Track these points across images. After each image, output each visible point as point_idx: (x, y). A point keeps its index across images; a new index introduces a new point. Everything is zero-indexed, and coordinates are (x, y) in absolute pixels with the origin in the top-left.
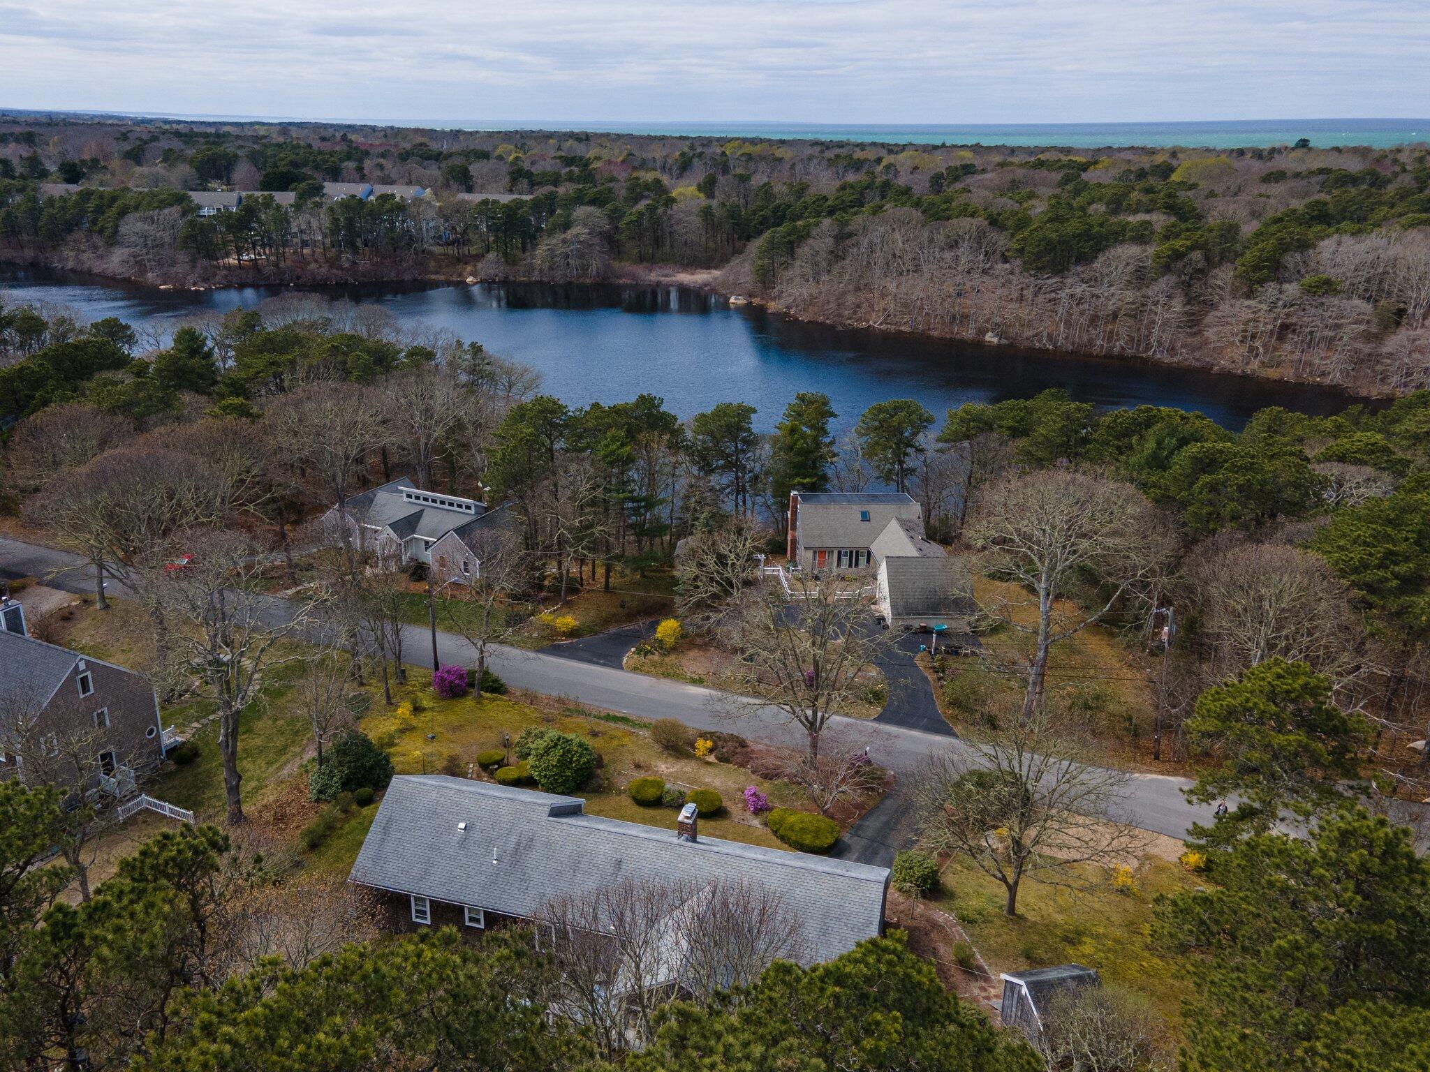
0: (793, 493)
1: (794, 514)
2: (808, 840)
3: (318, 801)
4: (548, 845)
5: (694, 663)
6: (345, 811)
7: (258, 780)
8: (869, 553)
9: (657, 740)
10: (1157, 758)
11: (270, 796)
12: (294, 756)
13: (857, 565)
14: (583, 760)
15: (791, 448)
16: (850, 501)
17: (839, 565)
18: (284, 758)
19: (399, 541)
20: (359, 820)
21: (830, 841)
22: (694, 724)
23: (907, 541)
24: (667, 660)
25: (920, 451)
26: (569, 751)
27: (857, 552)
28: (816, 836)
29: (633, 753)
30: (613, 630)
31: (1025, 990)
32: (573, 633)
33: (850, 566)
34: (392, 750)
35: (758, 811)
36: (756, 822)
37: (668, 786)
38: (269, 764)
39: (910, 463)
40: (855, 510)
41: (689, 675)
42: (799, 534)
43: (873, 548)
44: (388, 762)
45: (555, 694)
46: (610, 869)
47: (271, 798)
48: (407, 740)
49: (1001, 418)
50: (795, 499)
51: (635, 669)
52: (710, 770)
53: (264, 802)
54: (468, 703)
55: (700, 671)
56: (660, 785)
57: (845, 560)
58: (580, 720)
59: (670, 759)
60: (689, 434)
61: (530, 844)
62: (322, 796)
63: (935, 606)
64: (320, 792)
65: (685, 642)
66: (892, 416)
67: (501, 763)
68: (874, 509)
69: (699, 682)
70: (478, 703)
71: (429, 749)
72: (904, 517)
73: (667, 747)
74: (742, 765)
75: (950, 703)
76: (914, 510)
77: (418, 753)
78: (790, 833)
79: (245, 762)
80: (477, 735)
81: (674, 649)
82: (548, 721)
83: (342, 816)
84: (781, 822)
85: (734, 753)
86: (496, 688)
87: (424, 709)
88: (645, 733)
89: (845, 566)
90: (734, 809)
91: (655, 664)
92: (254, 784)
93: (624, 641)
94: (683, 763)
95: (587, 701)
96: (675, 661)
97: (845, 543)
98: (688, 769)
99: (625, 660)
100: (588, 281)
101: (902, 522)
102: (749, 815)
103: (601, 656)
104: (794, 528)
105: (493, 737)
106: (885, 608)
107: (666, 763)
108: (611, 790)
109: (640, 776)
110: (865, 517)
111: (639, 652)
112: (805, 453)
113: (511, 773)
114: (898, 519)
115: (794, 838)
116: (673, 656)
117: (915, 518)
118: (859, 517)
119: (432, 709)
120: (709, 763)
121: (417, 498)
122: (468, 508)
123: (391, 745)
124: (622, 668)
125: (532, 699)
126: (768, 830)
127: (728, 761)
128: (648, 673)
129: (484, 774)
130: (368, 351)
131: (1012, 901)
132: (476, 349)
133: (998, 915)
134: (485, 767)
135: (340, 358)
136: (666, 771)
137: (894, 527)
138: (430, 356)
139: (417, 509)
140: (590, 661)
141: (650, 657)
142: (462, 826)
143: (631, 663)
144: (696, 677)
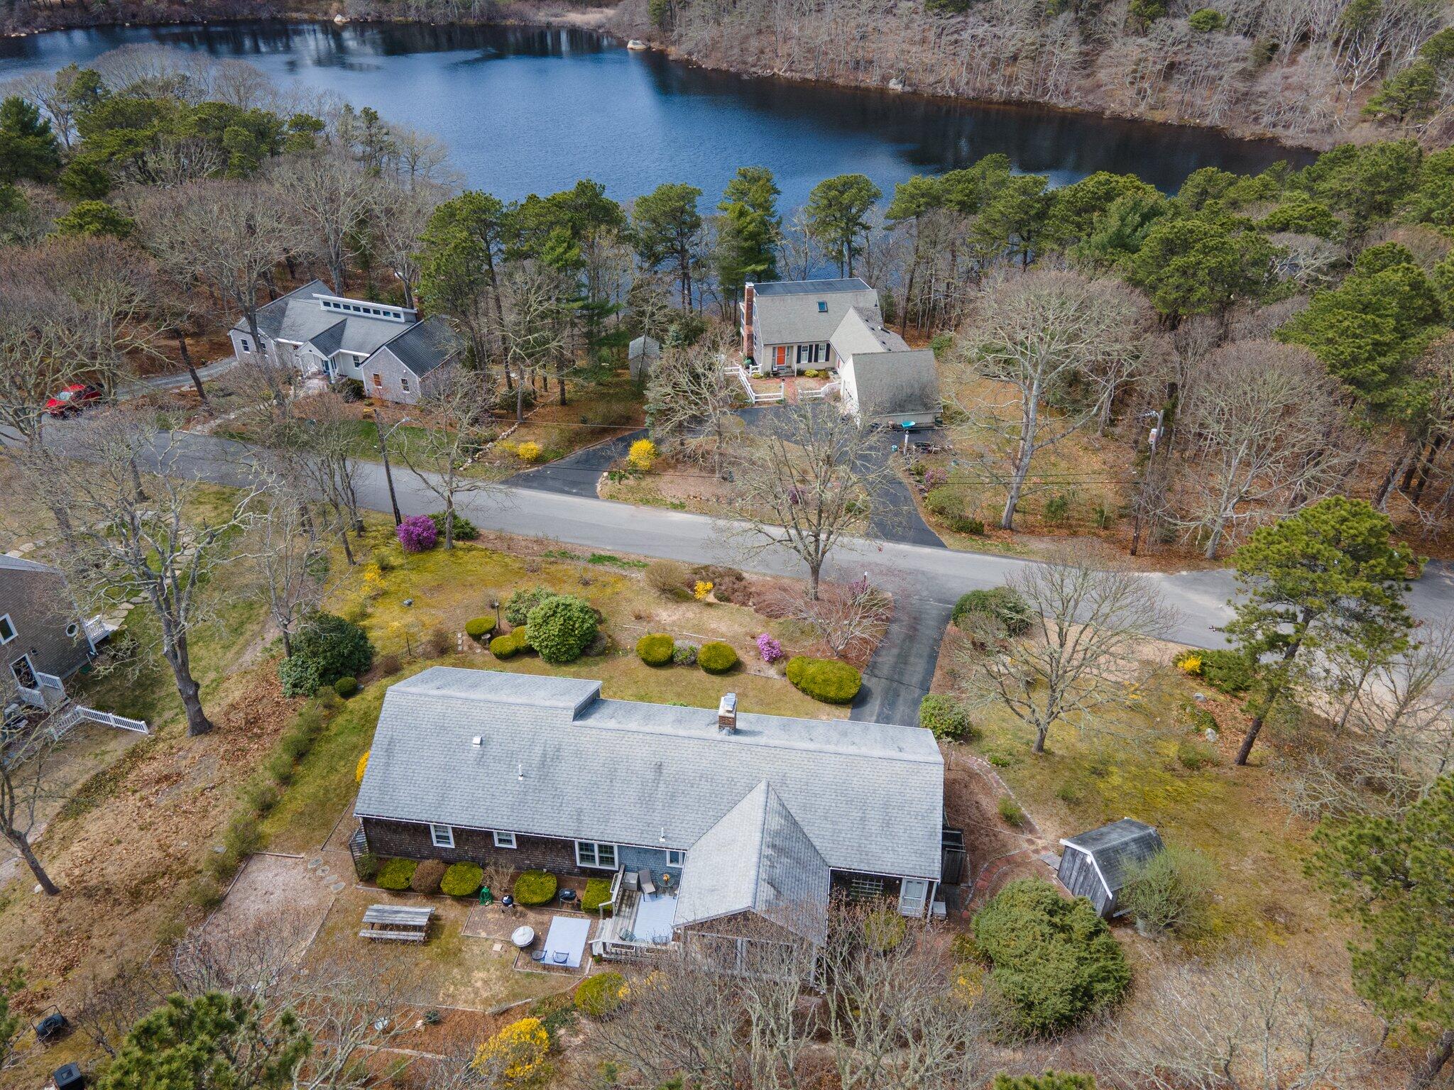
0: (749, 285)
1: (750, 307)
2: (832, 692)
3: (294, 695)
4: (578, 753)
5: (672, 486)
6: (327, 706)
7: (217, 669)
8: (828, 346)
9: (654, 585)
10: (1133, 553)
11: (236, 693)
12: (254, 636)
13: (816, 360)
14: (586, 626)
15: (739, 232)
16: (806, 291)
17: (799, 361)
18: (242, 640)
19: (323, 358)
20: (346, 716)
21: (854, 691)
23: (868, 333)
24: (644, 484)
25: (866, 228)
26: (570, 618)
27: (817, 346)
28: (840, 688)
29: (629, 601)
30: (579, 452)
31: (1089, 857)
32: (539, 459)
33: (810, 361)
34: (366, 623)
35: (773, 660)
36: (772, 672)
37: (678, 644)
38: (226, 648)
39: (858, 241)
40: (813, 300)
41: (669, 500)
42: (757, 329)
43: (833, 341)
44: (363, 637)
45: (532, 534)
46: (650, 776)
47: (237, 695)
48: (381, 609)
49: (949, 191)
50: (750, 292)
51: (612, 497)
52: (713, 612)
53: (229, 700)
54: (441, 556)
55: (679, 495)
56: (668, 642)
57: (805, 355)
58: (568, 567)
59: (670, 605)
60: (631, 221)
61: (557, 758)
62: (298, 690)
63: (900, 406)
64: (295, 686)
65: (661, 465)
66: (842, 193)
67: (494, 632)
68: (830, 298)
69: (680, 507)
70: (452, 555)
71: (409, 618)
72: (861, 305)
73: (664, 591)
74: (744, 604)
75: (933, 511)
76: (871, 297)
77: (396, 624)
78: (812, 686)
79: (196, 649)
80: (458, 596)
81: (650, 472)
82: (533, 571)
83: (326, 712)
84: (801, 674)
85: (734, 591)
86: (467, 533)
87: (393, 568)
88: (639, 575)
89: (804, 361)
90: (747, 658)
91: (631, 490)
92: (212, 675)
93: (595, 463)
94: (684, 607)
96: (652, 485)
97: (805, 337)
98: (690, 615)
99: (599, 489)
100: (472, 22)
101: (859, 311)
102: (763, 664)
103: (573, 484)
104: (750, 322)
105: (476, 597)
106: (851, 406)
107: (666, 609)
108: (616, 650)
109: (643, 629)
110: (823, 307)
111: (612, 476)
112: (753, 236)
113: (506, 643)
114: (855, 308)
115: (817, 691)
116: (649, 480)
117: (871, 306)
118: (817, 307)
119: (401, 566)
120: (709, 605)
121: (337, 305)
122: (397, 315)
123: (364, 615)
124: (596, 497)
125: (509, 543)
126: (785, 682)
127: (728, 600)
128: (626, 501)
129: (475, 644)
130: (245, 124)
131: (1042, 739)
132: (371, 117)
133: (1027, 753)
134: (476, 637)
135: (213, 134)
136: (669, 620)
137: (852, 318)
138: (318, 126)
139: (338, 319)
140: (561, 491)
141: (625, 482)
142: (477, 740)
143: (606, 489)
144: (677, 502)
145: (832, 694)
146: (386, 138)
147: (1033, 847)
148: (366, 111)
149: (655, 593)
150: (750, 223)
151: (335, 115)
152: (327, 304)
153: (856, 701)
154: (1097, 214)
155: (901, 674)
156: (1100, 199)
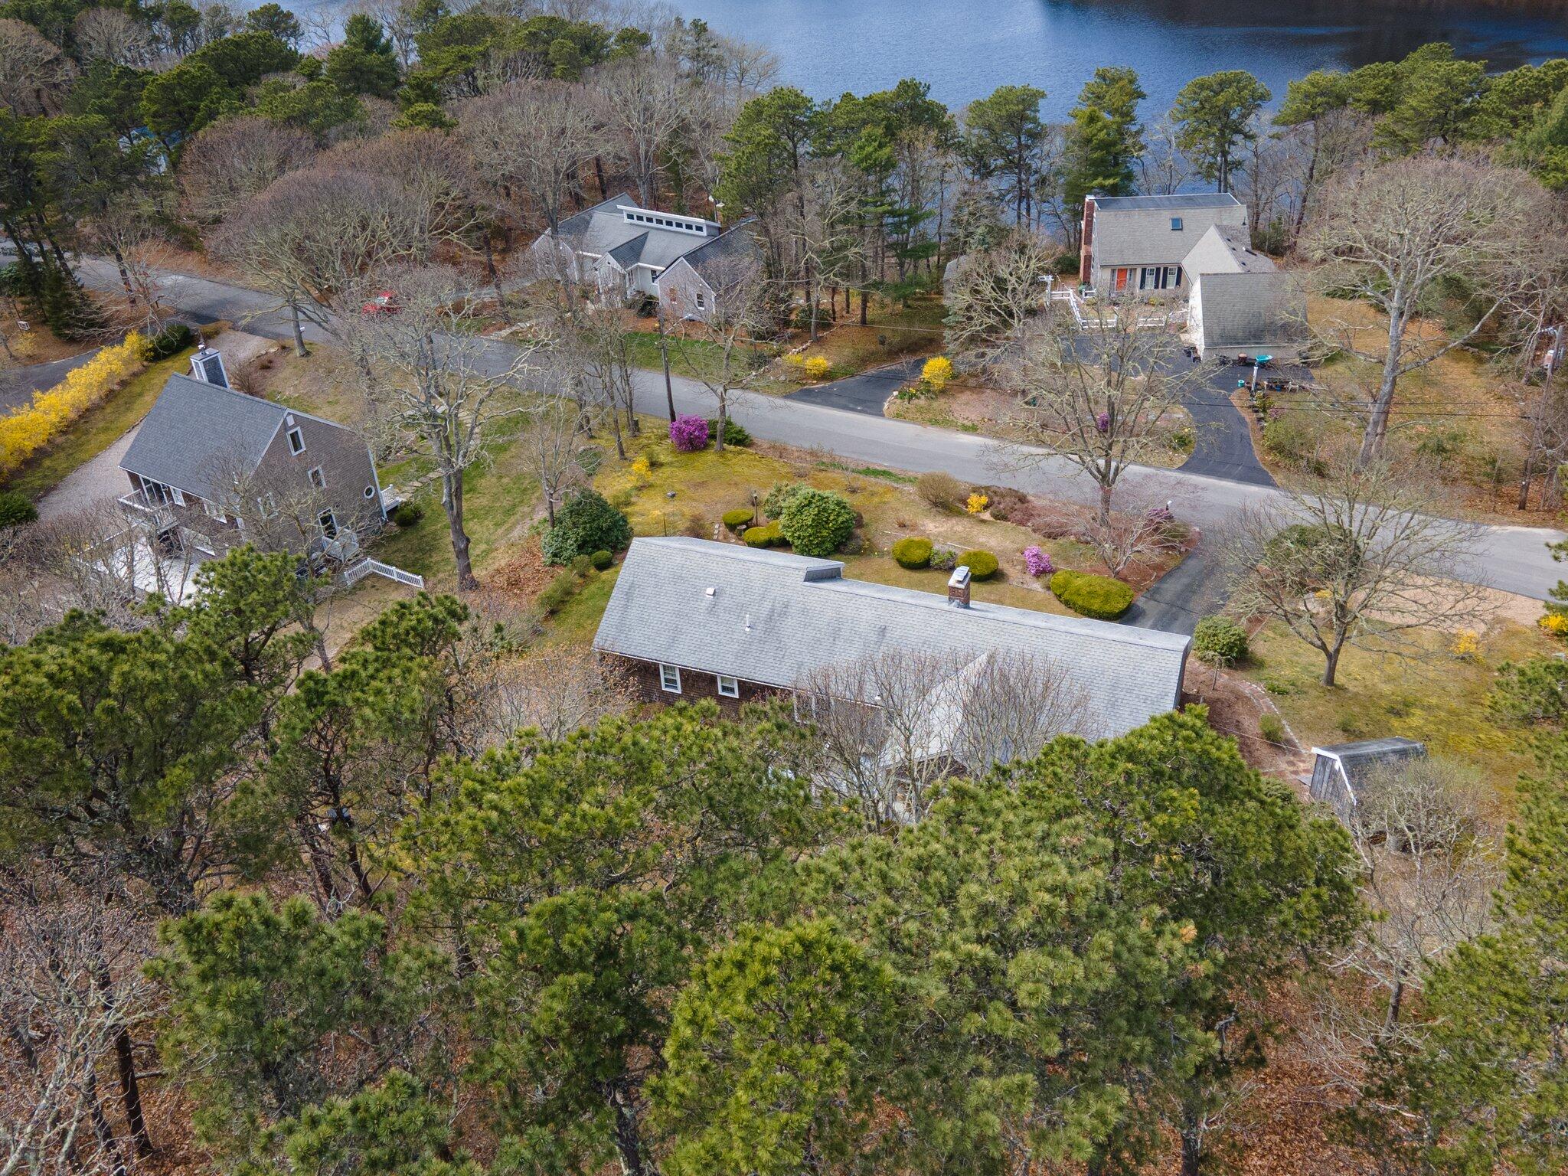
0: (1089, 198)
1: (1090, 224)
2: (1096, 605)
3: (553, 564)
4: (805, 611)
5: (967, 407)
6: (583, 575)
7: (487, 543)
8: (1180, 270)
9: (925, 497)
10: (1522, 507)
11: (501, 560)
12: (523, 517)
13: (1164, 286)
14: (841, 519)
15: (1088, 141)
16: (1158, 206)
17: (1142, 286)
18: (513, 519)
19: (621, 270)
20: (598, 585)
21: (1121, 606)
22: (966, 476)
23: (1228, 253)
24: (935, 404)
25: (1249, 137)
26: (824, 509)
27: (1166, 269)
28: (1107, 602)
29: (896, 510)
30: (871, 371)
31: (1338, 763)
32: (825, 376)
33: (1156, 287)
34: (629, 509)
35: (1040, 573)
36: (1037, 586)
37: (936, 547)
38: (498, 525)
39: (1236, 153)
40: (1166, 217)
41: (960, 421)
42: (1094, 249)
43: (1186, 264)
44: (624, 519)
45: (807, 445)
46: (874, 638)
47: (503, 563)
48: (645, 499)
49: (1359, 90)
50: (1091, 206)
51: (898, 416)
52: (984, 528)
53: (496, 566)
54: (710, 457)
55: (973, 417)
56: (928, 547)
57: (1150, 280)
58: (837, 475)
59: (939, 517)
60: (962, 129)
61: (784, 613)
62: (557, 560)
63: (1257, 334)
64: (555, 555)
65: (957, 383)
66: (1217, 94)
67: (749, 524)
68: (1188, 214)
69: (972, 429)
70: (721, 457)
71: (669, 509)
72: (1225, 223)
73: (935, 504)
74: (1021, 523)
75: (1271, 448)
76: (1239, 214)
77: (657, 512)
78: (1075, 598)
79: (471, 524)
80: (722, 493)
81: (943, 392)
82: (800, 476)
83: (581, 581)
84: (1065, 586)
85: (1013, 509)
86: (741, 440)
87: (662, 465)
88: (910, 488)
89: (1149, 287)
90: (1012, 571)
91: (920, 410)
92: (483, 547)
93: (886, 382)
94: (955, 520)
95: (843, 454)
96: (944, 406)
97: (1151, 259)
98: (959, 528)
99: (886, 405)
101: (1222, 229)
102: (1028, 578)
103: (860, 402)
104: (1088, 242)
105: (739, 495)
106: (1197, 338)
107: (934, 521)
108: (872, 552)
109: (905, 536)
110: (1177, 225)
111: (902, 395)
112: (1105, 146)
113: (762, 534)
114: (1217, 226)
115: (1080, 603)
116: (942, 400)
117: (1238, 224)
118: (1170, 225)
119: (671, 464)
120: (983, 521)
121: (640, 218)
122: (699, 229)
123: (628, 504)
124: (883, 415)
125: (781, 452)
126: (1050, 595)
127: (1005, 518)
128: (913, 421)
129: (731, 535)
130: (572, 37)
131: (1332, 670)
132: (700, 28)
133: (1313, 686)
134: (731, 527)
135: (540, 47)
136: (935, 531)
137: (1212, 237)
138: (644, 40)
139: (640, 232)
140: (845, 408)
141: (915, 401)
142: (711, 591)
143: (894, 408)
144: (970, 424)
145: (1095, 607)
146: (714, 52)
147: (1292, 769)
148: (695, 23)
149: (925, 505)
150: (1100, 130)
151: (662, 29)
152: (630, 216)
154: (1538, 105)
155: (1187, 601)
156: (1546, 86)
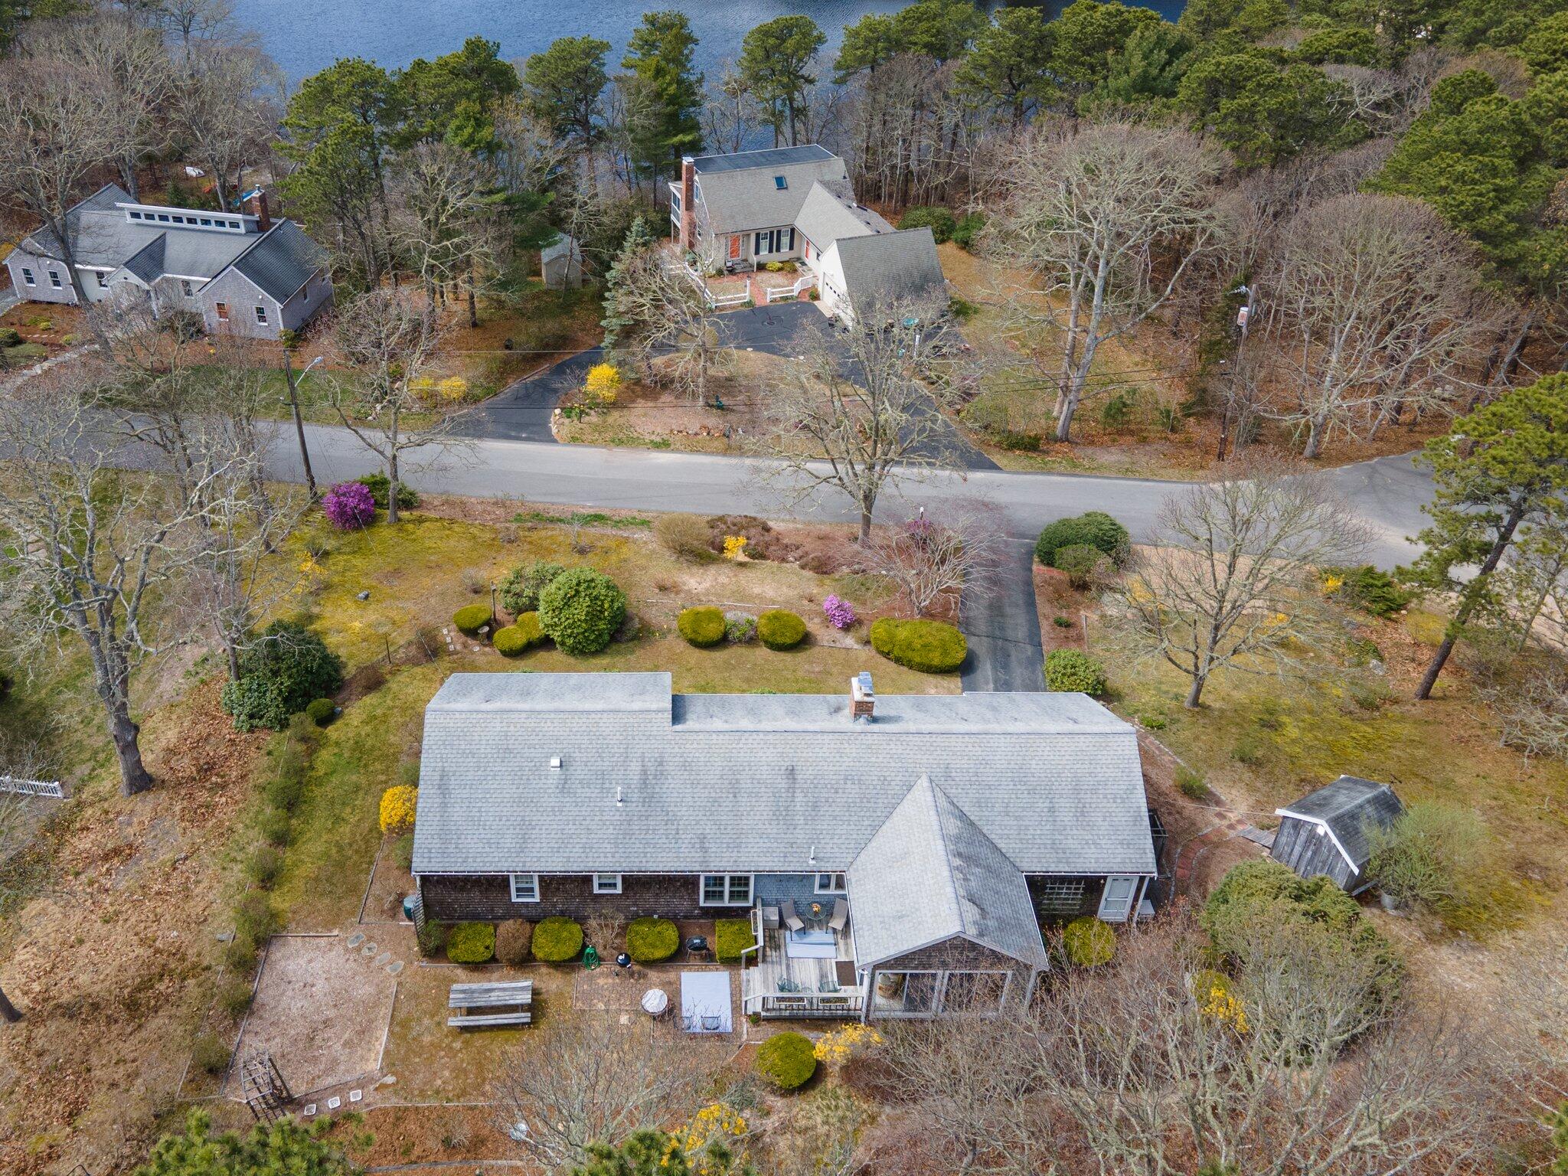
0: (686, 160)
1: (690, 189)
2: (936, 659)
3: (252, 730)
4: (686, 766)
5: (648, 419)
6: (303, 739)
8: (793, 230)
9: (667, 545)
10: (1221, 459)
13: (778, 250)
14: (615, 606)
15: (658, 95)
16: (759, 164)
17: (757, 252)
19: (146, 287)
22: (702, 508)
23: (846, 212)
24: (610, 420)
25: (809, 81)
27: (779, 232)
28: (945, 652)
29: (644, 568)
30: (514, 385)
31: (1323, 828)
32: (468, 399)
33: (771, 251)
35: (847, 628)
36: (849, 641)
37: (730, 616)
40: (768, 174)
41: (648, 438)
42: (702, 216)
43: (800, 224)
45: (488, 494)
46: (783, 784)
48: (330, 607)
49: (910, 32)
51: (574, 440)
52: (749, 574)
53: (163, 744)
54: (386, 533)
55: (659, 430)
56: (716, 616)
57: (765, 244)
58: (557, 532)
59: (695, 569)
61: (660, 775)
62: (257, 722)
63: (901, 296)
64: (252, 716)
65: (628, 393)
66: (783, 41)
67: (493, 624)
68: (788, 171)
69: (663, 445)
70: (400, 530)
71: (371, 616)
72: (827, 178)
73: (681, 552)
74: (784, 560)
76: (837, 167)
77: (357, 624)
78: (910, 654)
80: (427, 582)
81: (615, 405)
82: (511, 542)
83: (303, 747)
84: (888, 640)
85: (766, 545)
86: (408, 502)
87: (328, 553)
88: (643, 535)
89: (764, 252)
90: (813, 626)
91: (596, 429)
93: (539, 398)
94: (712, 570)
95: (539, 499)
96: (621, 421)
97: (764, 223)
98: (723, 579)
99: (554, 430)
101: (826, 184)
102: (835, 633)
103: (521, 426)
104: (690, 206)
107: (692, 575)
108: (651, 632)
110: (780, 183)
111: (567, 412)
113: (513, 634)
114: (821, 181)
115: (918, 659)
116: (616, 414)
117: (839, 178)
118: (774, 184)
119: (339, 550)
120: (742, 565)
121: (150, 217)
122: (235, 225)
124: (555, 441)
126: (873, 652)
127: (763, 557)
128: (593, 443)
129: (470, 641)
131: (1198, 691)
133: (1181, 710)
134: (471, 632)
136: (701, 588)
137: (819, 195)
139: (151, 236)
140: (508, 437)
141: (586, 419)
142: (555, 762)
143: (565, 431)
144: (658, 439)
145: (936, 662)
147: (1225, 823)
149: (669, 557)
150: (670, 84)
152: (135, 215)
153: (964, 668)
154: (1111, 52)
155: (1002, 629)
156: (1112, 33)
